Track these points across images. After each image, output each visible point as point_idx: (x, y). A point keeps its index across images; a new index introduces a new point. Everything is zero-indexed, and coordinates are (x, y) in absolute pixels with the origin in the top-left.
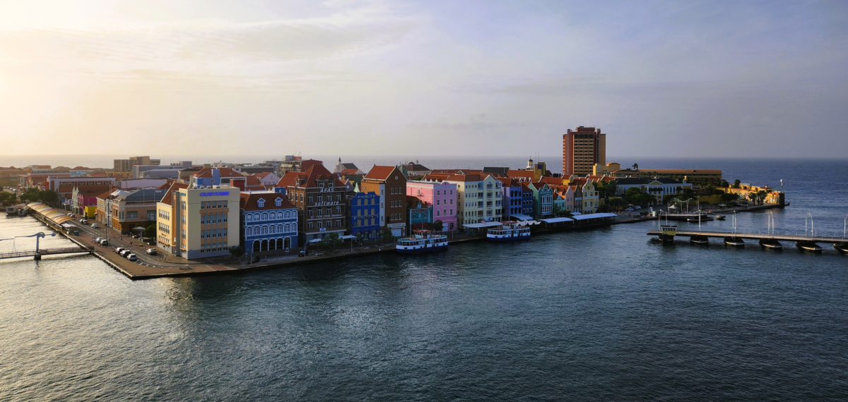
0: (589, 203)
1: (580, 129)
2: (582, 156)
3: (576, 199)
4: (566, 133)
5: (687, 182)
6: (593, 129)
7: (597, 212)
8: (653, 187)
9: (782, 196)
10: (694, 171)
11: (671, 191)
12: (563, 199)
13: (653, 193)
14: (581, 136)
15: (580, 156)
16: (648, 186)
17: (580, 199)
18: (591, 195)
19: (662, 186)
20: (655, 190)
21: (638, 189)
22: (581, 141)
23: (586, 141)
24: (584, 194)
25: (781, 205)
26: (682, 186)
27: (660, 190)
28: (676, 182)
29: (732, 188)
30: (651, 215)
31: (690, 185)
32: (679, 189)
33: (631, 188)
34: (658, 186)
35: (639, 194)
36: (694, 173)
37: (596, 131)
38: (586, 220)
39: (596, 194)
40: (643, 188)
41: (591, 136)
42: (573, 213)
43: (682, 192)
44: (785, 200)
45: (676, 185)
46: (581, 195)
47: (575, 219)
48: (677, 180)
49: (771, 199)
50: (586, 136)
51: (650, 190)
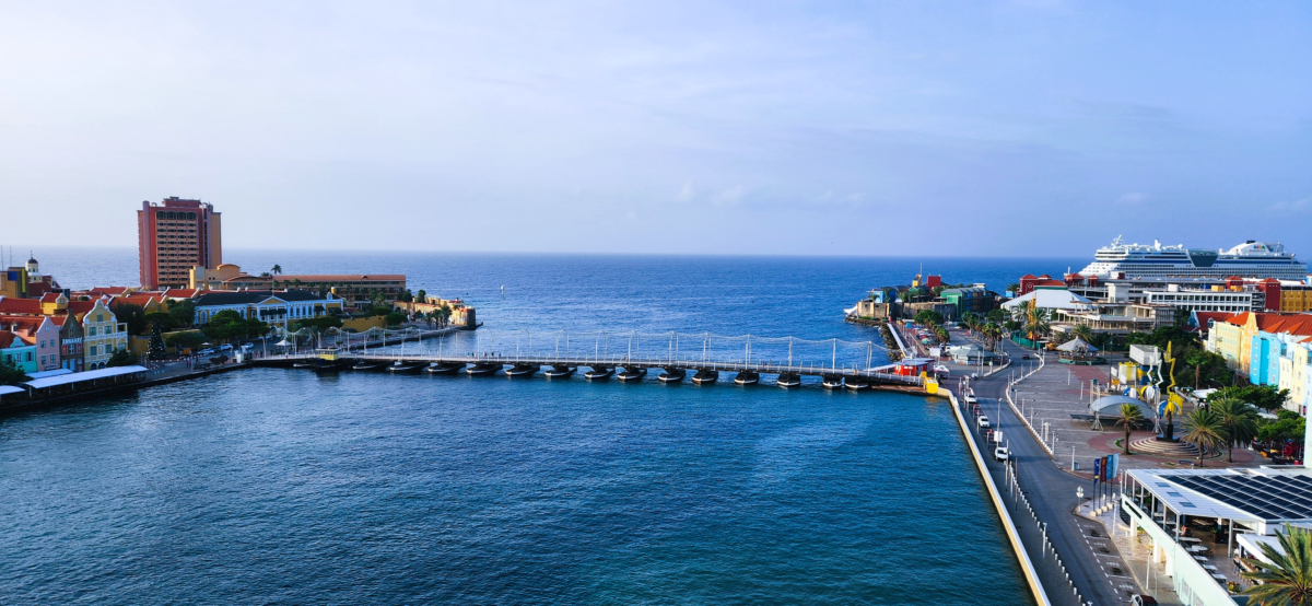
0: (101, 348)
1: (172, 202)
2: (174, 252)
3: (66, 342)
4: (141, 209)
5: (335, 297)
6: (198, 203)
7: (110, 364)
8: (268, 307)
9: (471, 313)
10: (365, 277)
11: (304, 313)
12: (28, 344)
13: (268, 320)
14: (171, 215)
15: (171, 252)
16: (258, 307)
17: (78, 340)
18: (108, 332)
19: (287, 305)
20: (272, 312)
21: (234, 314)
22: (172, 225)
23: (182, 225)
24: (87, 331)
25: (471, 325)
26: (324, 303)
27: (282, 312)
28: (315, 298)
29: (416, 302)
30: (235, 361)
31: (340, 302)
32: (319, 309)
33: (223, 311)
34: (277, 306)
35: (233, 323)
36: (365, 280)
37: (202, 207)
38: (69, 384)
39: (121, 329)
40: (251, 310)
41: (191, 216)
42: (32, 375)
43: (324, 314)
44: (477, 317)
45: (313, 303)
46: (80, 332)
47: (33, 388)
48: (318, 294)
49: (457, 318)
50: (181, 216)
51: (264, 313)
